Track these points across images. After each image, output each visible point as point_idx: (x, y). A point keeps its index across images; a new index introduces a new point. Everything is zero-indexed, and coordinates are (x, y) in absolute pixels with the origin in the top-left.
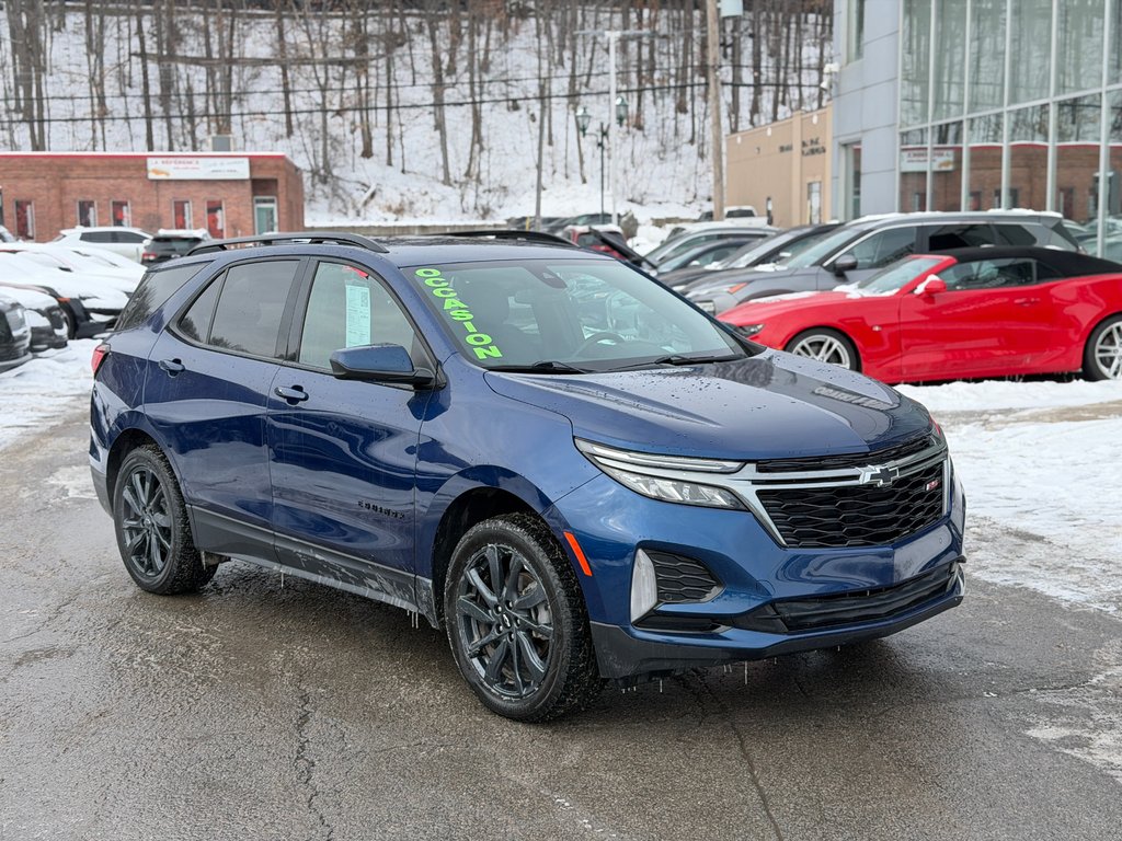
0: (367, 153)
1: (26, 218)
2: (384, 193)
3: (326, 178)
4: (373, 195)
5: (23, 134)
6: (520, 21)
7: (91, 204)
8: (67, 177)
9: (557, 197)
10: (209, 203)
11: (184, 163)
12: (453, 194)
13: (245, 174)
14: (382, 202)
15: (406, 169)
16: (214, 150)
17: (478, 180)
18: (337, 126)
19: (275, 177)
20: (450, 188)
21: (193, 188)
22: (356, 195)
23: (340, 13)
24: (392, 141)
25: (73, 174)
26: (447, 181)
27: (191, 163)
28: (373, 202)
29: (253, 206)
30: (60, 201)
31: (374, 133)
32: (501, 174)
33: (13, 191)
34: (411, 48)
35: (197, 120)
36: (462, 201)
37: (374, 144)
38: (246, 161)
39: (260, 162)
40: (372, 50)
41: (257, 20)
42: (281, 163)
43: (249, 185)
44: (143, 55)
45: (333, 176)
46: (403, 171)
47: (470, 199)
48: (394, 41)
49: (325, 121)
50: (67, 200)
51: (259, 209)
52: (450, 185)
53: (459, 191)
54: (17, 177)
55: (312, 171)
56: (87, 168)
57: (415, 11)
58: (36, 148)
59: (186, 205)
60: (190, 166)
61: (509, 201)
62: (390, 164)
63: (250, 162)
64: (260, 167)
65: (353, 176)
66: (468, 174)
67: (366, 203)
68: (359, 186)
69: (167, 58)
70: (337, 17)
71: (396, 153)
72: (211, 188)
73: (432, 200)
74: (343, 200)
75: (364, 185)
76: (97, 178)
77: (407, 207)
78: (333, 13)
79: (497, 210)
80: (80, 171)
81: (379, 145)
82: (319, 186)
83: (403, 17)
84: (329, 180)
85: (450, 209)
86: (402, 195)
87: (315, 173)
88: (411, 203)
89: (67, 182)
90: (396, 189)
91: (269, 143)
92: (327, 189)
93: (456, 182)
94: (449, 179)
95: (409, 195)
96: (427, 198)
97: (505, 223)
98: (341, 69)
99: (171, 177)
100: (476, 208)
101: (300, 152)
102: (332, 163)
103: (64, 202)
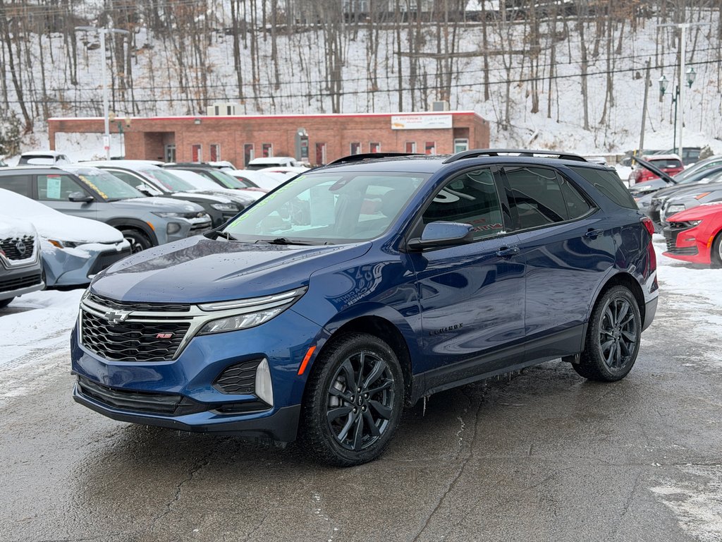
0: (535, 110)
1: (321, 153)
2: (543, 136)
3: (506, 126)
4: (536, 137)
5: (328, 103)
6: (646, 19)
7: (358, 145)
8: (346, 129)
9: (663, 137)
10: (427, 143)
11: (413, 119)
12: (589, 136)
13: (450, 126)
14: (542, 141)
15: (560, 119)
16: (434, 110)
17: (608, 126)
18: (515, 93)
19: (467, 126)
20: (589, 132)
21: (418, 134)
22: (525, 137)
23: (523, 21)
24: (551, 102)
25: (349, 127)
26: (586, 127)
27: (417, 119)
28: (536, 141)
29: (453, 145)
30: (341, 143)
31: (540, 97)
32: (624, 122)
33: (315, 137)
34: (569, 41)
35: (428, 91)
36: (595, 141)
37: (540, 103)
38: (451, 117)
39: (458, 117)
40: (543, 43)
41: (472, 28)
42: (471, 117)
43: (451, 132)
44: (400, 54)
45: (511, 126)
46: (558, 121)
47: (601, 139)
48: (559, 37)
49: (508, 90)
50: (345, 142)
51: (457, 147)
52: (588, 130)
53: (593, 134)
54: (318, 129)
55: (497, 122)
56: (357, 123)
57: (572, 17)
58: (335, 111)
59: (413, 145)
60: (417, 120)
61: (628, 139)
62: (549, 117)
63: (453, 117)
64: (459, 121)
65: (524, 125)
66: (602, 122)
67: (531, 142)
68: (528, 131)
69: (414, 55)
70: (519, 24)
71: (554, 109)
72: (428, 134)
73: (575, 139)
74: (517, 141)
75: (531, 130)
76: (362, 129)
77: (558, 145)
78: (517, 21)
79: (620, 146)
80: (352, 125)
81: (543, 105)
82: (502, 131)
83: (565, 21)
84: (509, 128)
85: (587, 146)
86: (555, 136)
87: (499, 123)
88: (561, 142)
89: (345, 131)
90: (551, 133)
91: (472, 105)
92: (506, 133)
93: (592, 128)
94: (588, 126)
95: (560, 137)
96: (572, 139)
97: (624, 154)
98: (522, 56)
99: (405, 128)
100: (605, 145)
101: (491, 110)
102: (510, 117)
103: (343, 144)
